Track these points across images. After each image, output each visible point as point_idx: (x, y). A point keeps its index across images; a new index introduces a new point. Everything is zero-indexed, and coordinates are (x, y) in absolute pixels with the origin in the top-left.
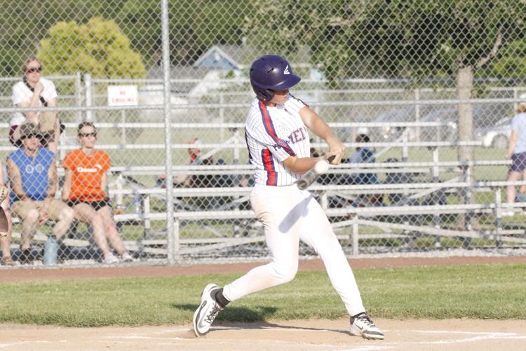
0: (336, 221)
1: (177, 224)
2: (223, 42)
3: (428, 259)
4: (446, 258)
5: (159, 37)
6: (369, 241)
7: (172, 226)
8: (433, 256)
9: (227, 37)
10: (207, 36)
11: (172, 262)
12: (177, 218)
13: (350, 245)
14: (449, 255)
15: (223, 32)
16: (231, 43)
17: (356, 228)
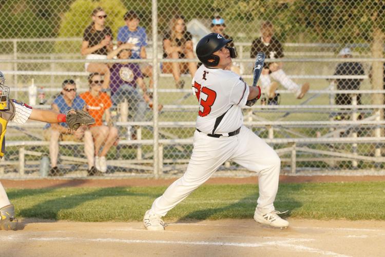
0: (279, 148)
1: (161, 148)
2: (201, 17)
3: (347, 177)
4: (361, 177)
5: (150, 9)
6: (303, 163)
7: (158, 149)
8: (352, 175)
9: (203, 14)
10: (189, 13)
11: (157, 176)
12: (162, 144)
13: (289, 166)
14: (362, 175)
15: (201, 9)
16: (207, 17)
17: (294, 153)
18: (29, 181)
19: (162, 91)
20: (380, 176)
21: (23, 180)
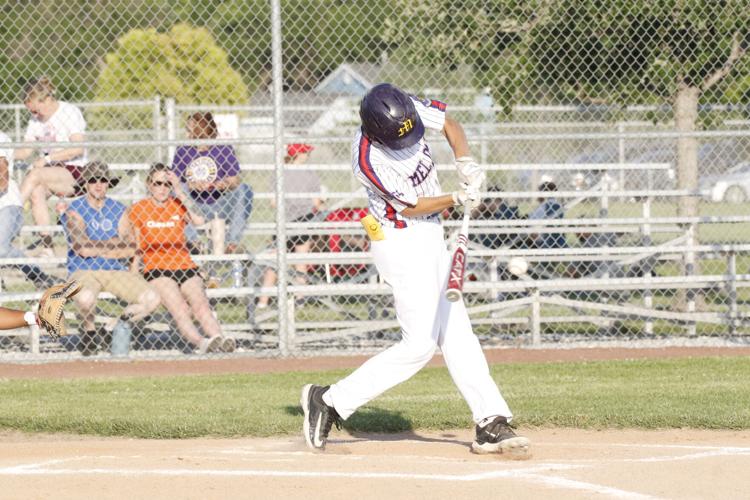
1: (291, 302)
2: (350, 60)
3: (634, 349)
4: (660, 349)
6: (554, 325)
7: (285, 304)
8: (642, 346)
11: (285, 353)
12: (292, 294)
13: (528, 332)
14: (662, 346)
16: (361, 60)
17: (536, 308)
18: (50, 364)
19: (292, 195)
20: (696, 348)
21: (39, 363)
